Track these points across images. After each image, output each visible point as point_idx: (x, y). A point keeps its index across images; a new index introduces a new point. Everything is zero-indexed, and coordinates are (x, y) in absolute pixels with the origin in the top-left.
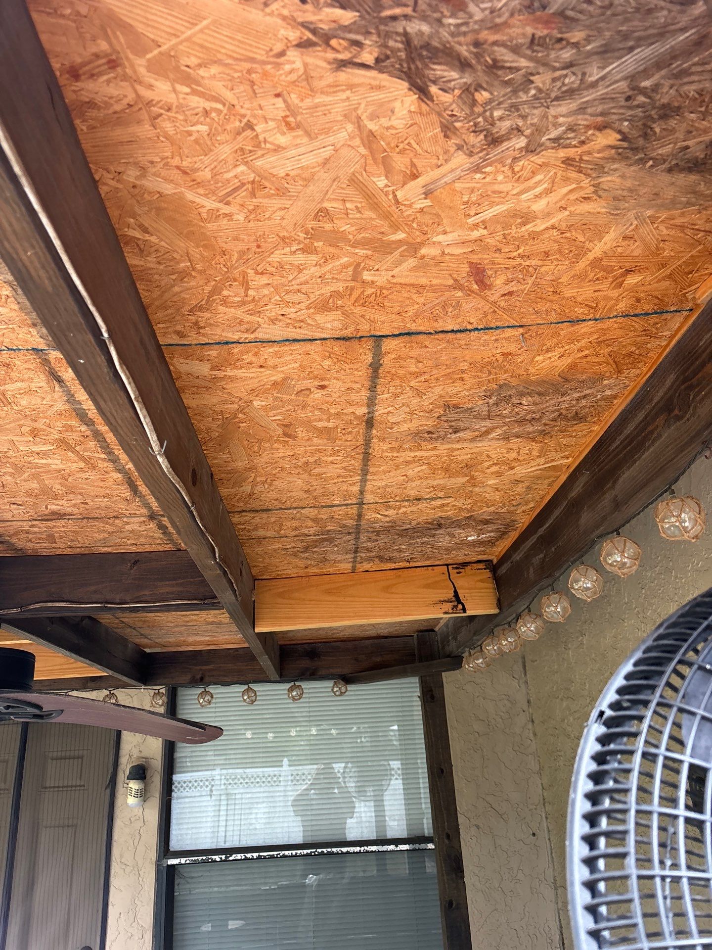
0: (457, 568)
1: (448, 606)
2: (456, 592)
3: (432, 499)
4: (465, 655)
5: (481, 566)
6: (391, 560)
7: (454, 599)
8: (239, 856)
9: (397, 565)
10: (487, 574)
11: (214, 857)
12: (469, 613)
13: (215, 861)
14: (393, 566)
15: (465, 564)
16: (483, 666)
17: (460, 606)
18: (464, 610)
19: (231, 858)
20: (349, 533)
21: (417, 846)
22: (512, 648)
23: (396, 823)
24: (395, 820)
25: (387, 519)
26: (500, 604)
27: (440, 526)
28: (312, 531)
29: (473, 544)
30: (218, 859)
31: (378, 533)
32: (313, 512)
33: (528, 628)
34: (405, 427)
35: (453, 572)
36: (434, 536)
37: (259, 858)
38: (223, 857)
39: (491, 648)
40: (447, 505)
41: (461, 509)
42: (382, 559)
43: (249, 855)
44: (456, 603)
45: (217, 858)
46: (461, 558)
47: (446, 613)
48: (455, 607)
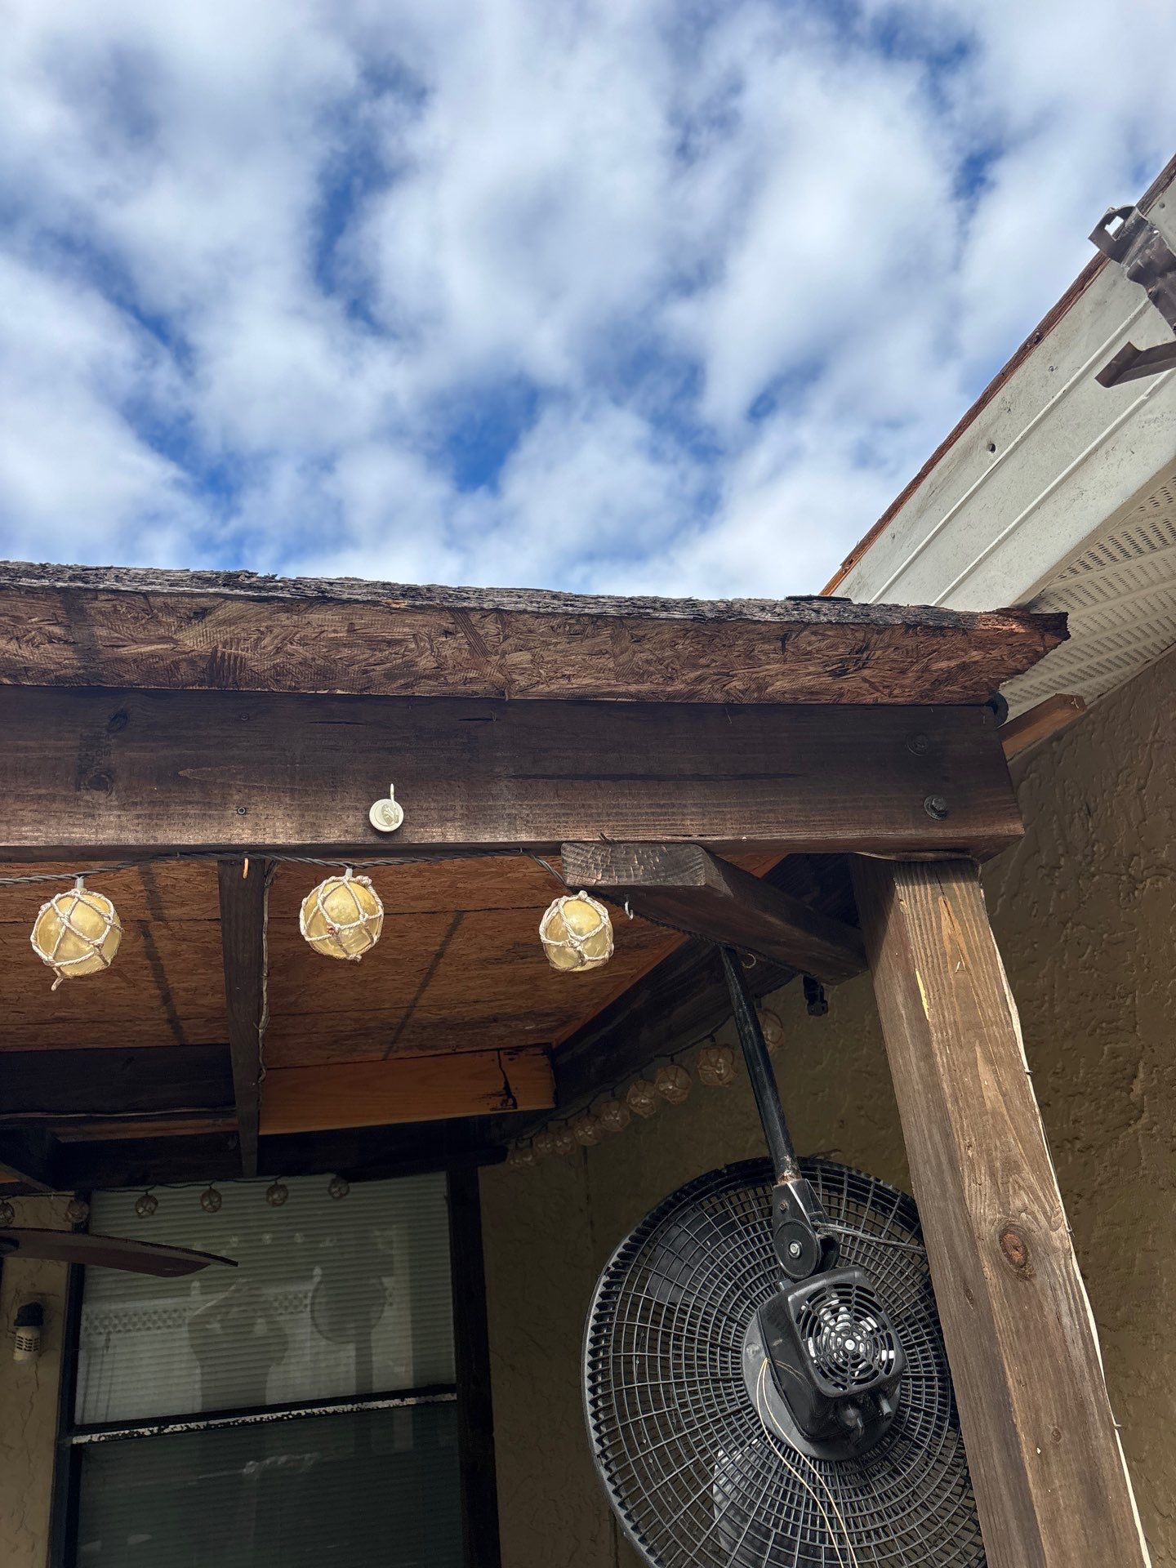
0: (509, 1054)
1: (497, 1102)
2: (507, 1083)
3: (492, 1001)
4: (511, 1147)
5: (539, 1051)
6: (432, 1047)
7: (504, 1092)
8: (178, 1427)
9: (438, 1052)
10: (544, 1061)
11: (141, 1430)
12: (520, 1108)
13: (142, 1436)
14: (433, 1052)
15: (518, 1049)
16: (533, 1164)
17: (511, 1101)
18: (515, 1105)
19: (166, 1431)
20: (391, 1029)
21: (430, 1398)
22: (568, 1149)
23: (403, 1369)
24: (402, 1365)
25: (439, 1017)
26: (557, 1098)
27: (495, 1020)
28: (349, 1028)
29: (531, 1031)
30: (148, 1433)
31: (424, 1028)
32: (356, 1015)
33: (586, 1133)
34: (474, 956)
35: (504, 1059)
36: (487, 1027)
37: (208, 1428)
38: (155, 1429)
39: (544, 1146)
40: (507, 1004)
41: (521, 1007)
42: (421, 1047)
43: (192, 1425)
44: (506, 1098)
45: (146, 1431)
46: (515, 1043)
47: (493, 1109)
48: (505, 1102)
